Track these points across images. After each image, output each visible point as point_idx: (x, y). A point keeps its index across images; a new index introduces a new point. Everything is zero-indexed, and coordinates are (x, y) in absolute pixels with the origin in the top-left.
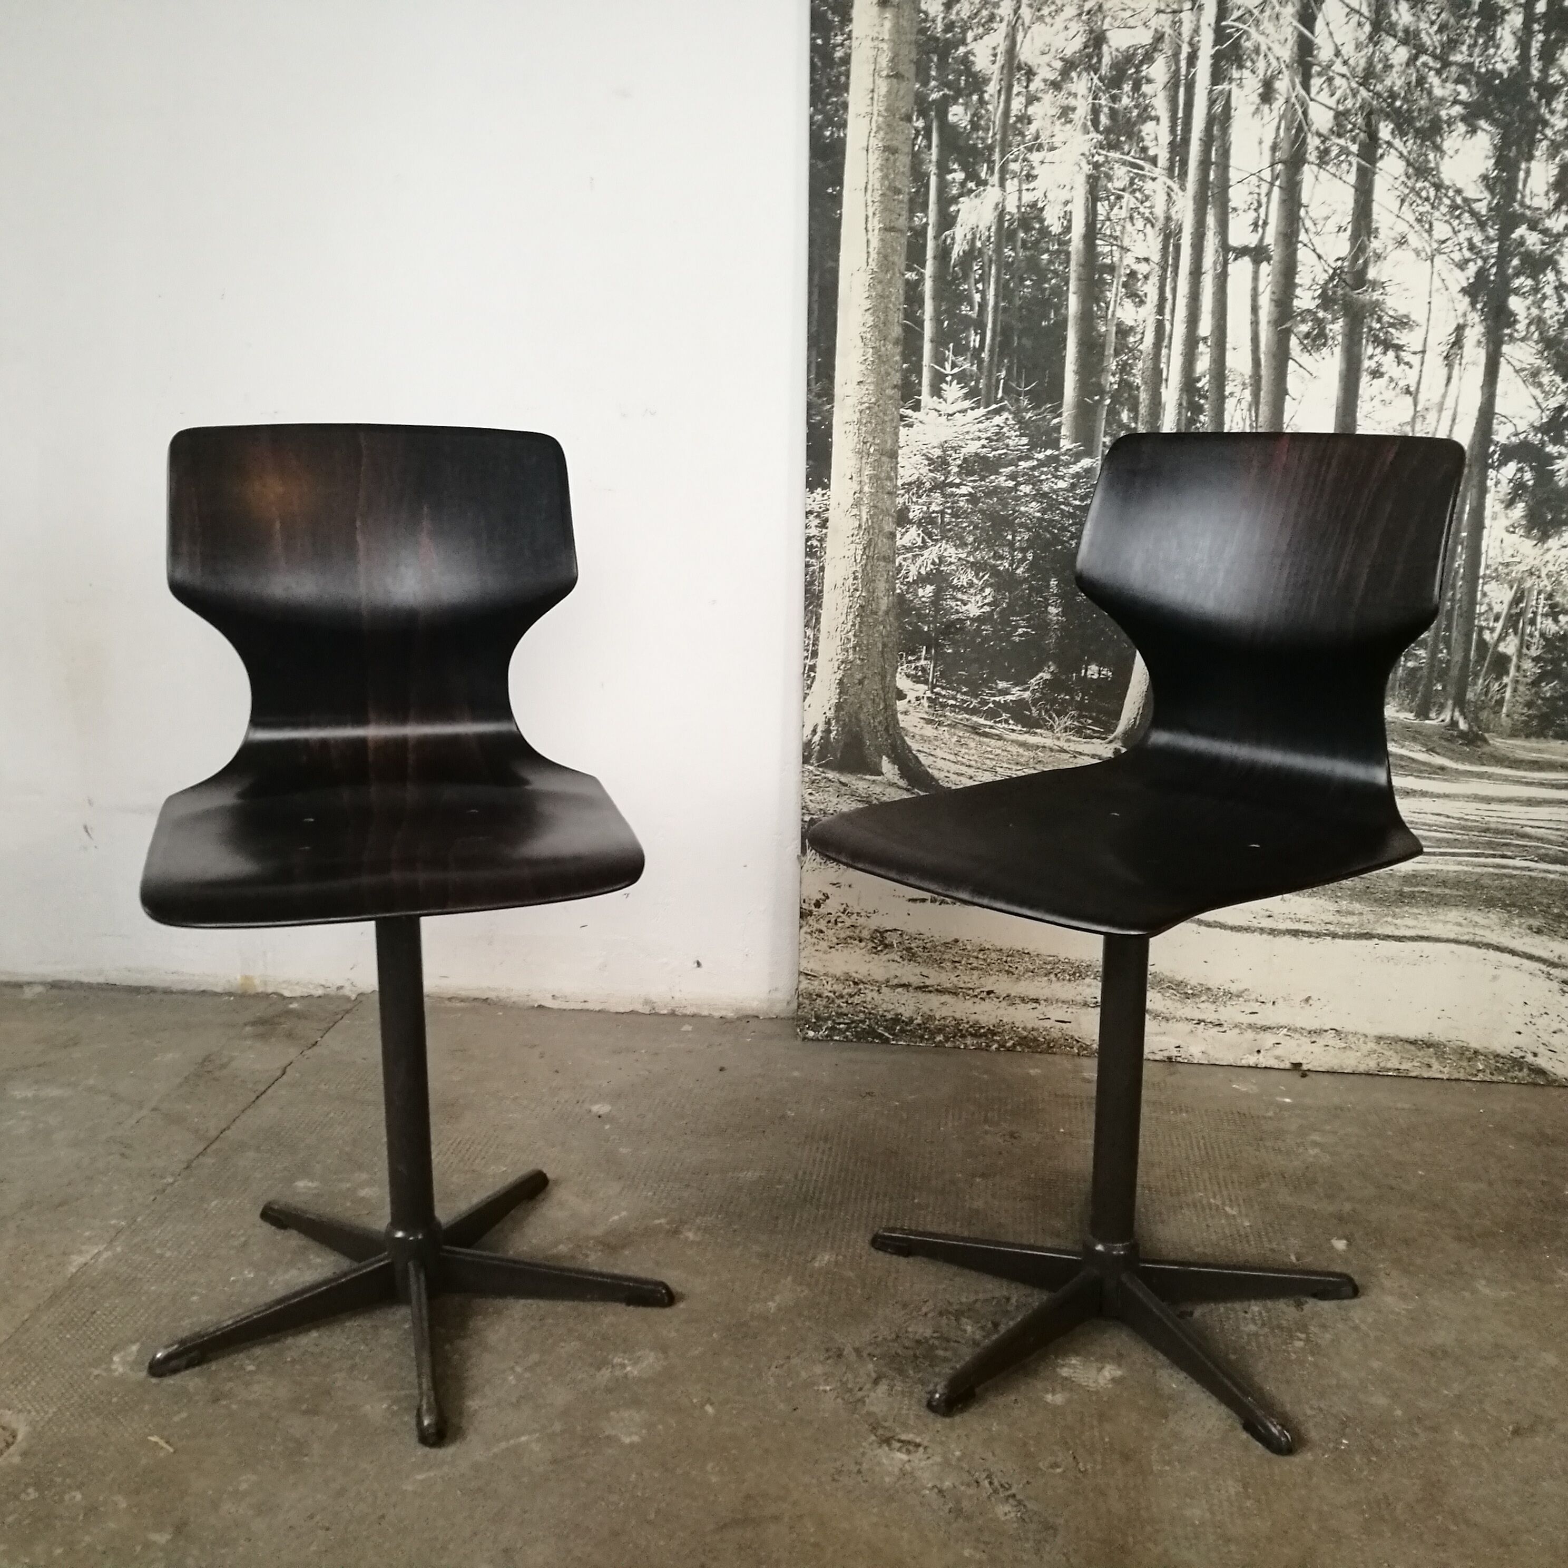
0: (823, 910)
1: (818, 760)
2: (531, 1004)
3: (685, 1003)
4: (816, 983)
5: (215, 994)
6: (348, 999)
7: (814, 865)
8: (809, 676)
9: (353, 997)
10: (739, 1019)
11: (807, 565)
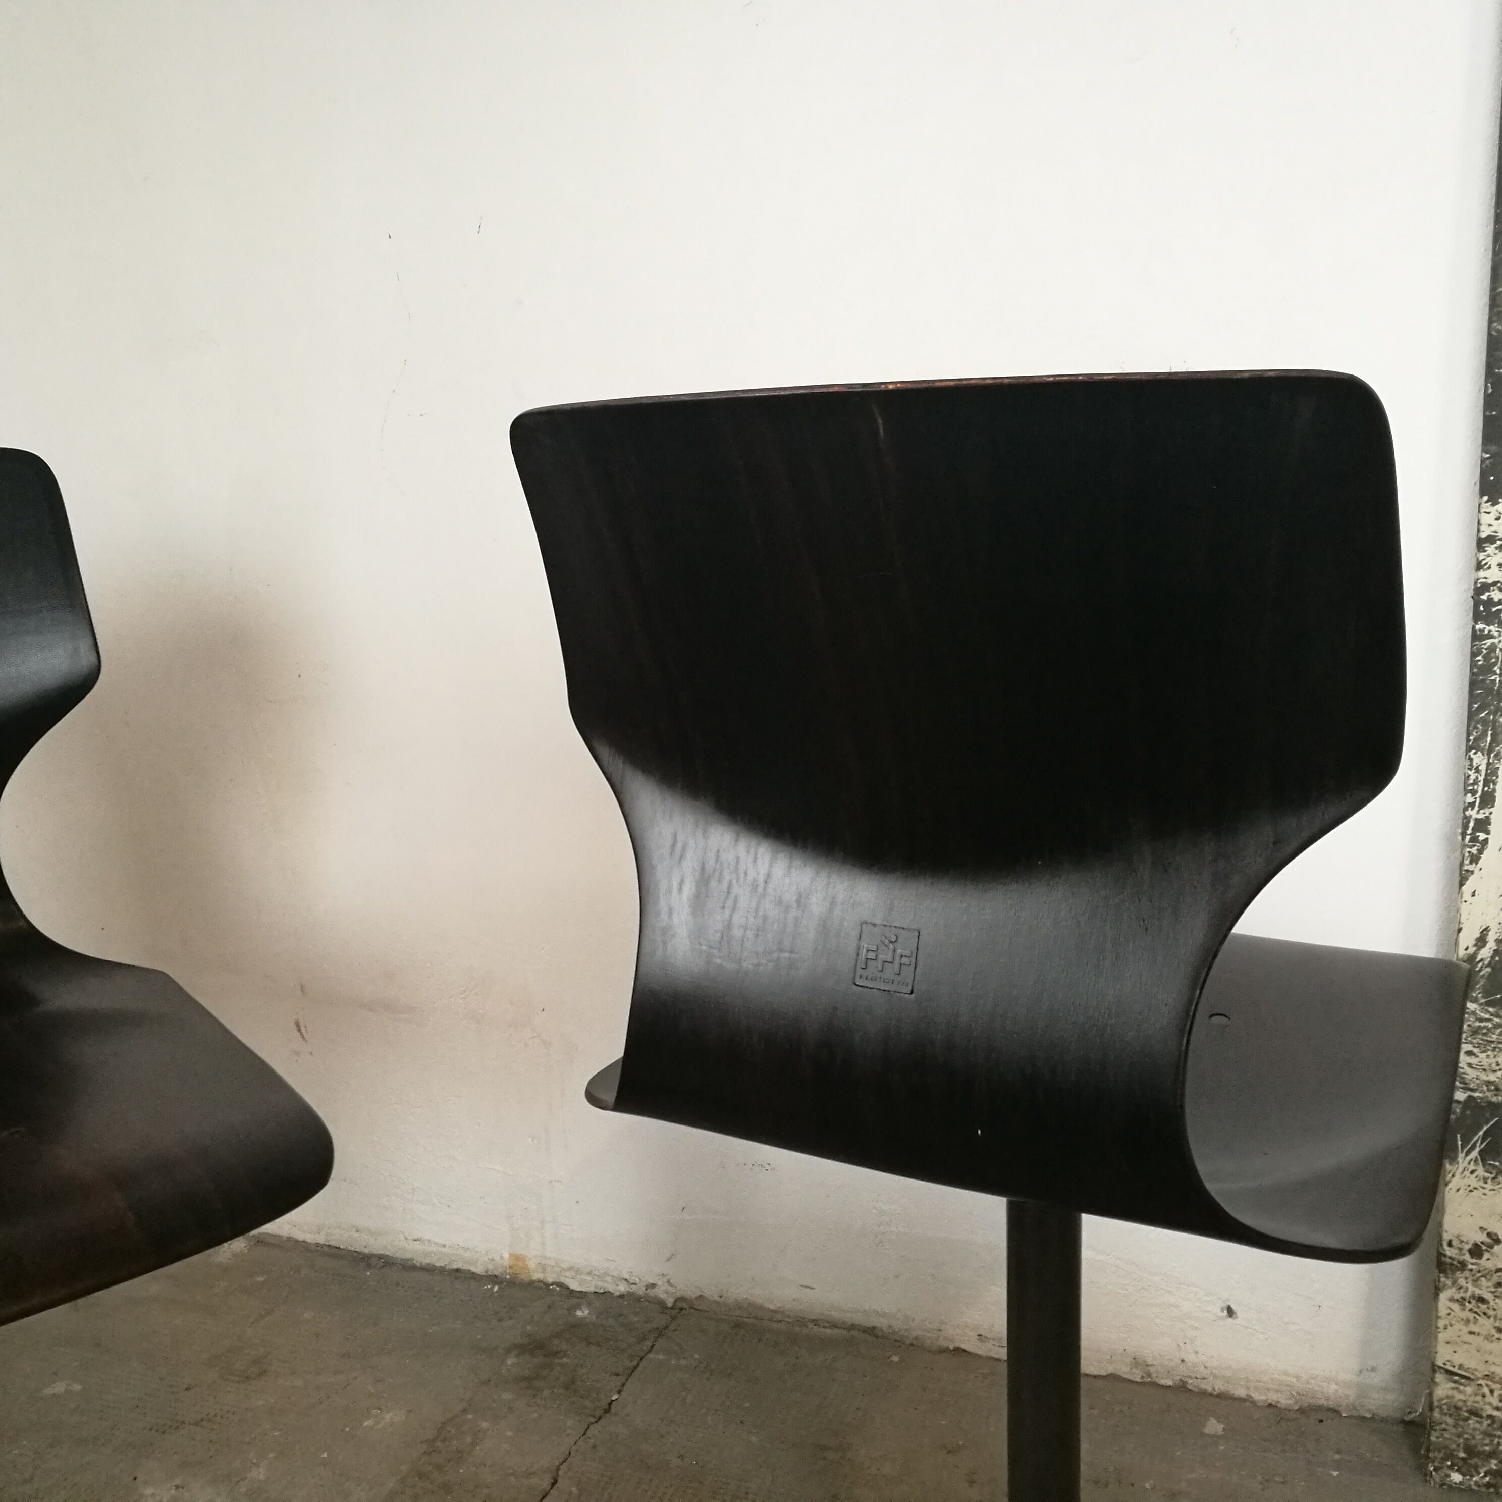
0: (1487, 1262)
1: (1486, 993)
2: (944, 1344)
3: (1205, 1373)
4: (1469, 1390)
5: (473, 1276)
6: (661, 1304)
7: (1472, 1181)
8: (1474, 839)
9: (670, 1302)
10: (1301, 1410)
11: (1477, 637)
